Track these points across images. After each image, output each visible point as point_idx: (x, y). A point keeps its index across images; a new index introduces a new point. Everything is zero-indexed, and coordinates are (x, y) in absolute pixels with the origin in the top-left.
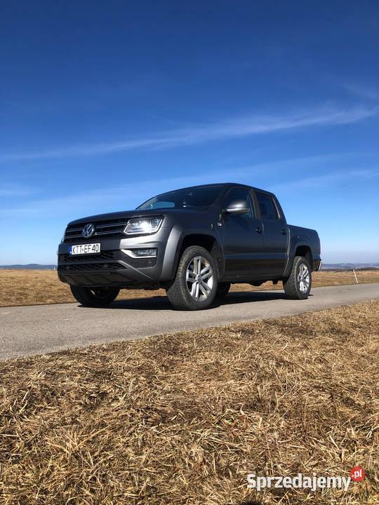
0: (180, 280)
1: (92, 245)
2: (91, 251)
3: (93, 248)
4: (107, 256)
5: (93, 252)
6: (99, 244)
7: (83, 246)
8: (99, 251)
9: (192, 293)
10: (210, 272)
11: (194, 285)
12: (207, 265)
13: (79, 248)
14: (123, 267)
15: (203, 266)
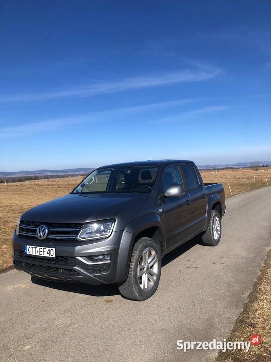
0: (133, 279)
1: (47, 249)
2: (46, 255)
3: (47, 252)
4: (62, 261)
5: (48, 256)
6: (54, 249)
7: (38, 248)
8: (54, 256)
9: (142, 286)
10: (156, 259)
11: (143, 277)
12: (153, 253)
13: (34, 249)
14: (78, 273)
15: (150, 255)
